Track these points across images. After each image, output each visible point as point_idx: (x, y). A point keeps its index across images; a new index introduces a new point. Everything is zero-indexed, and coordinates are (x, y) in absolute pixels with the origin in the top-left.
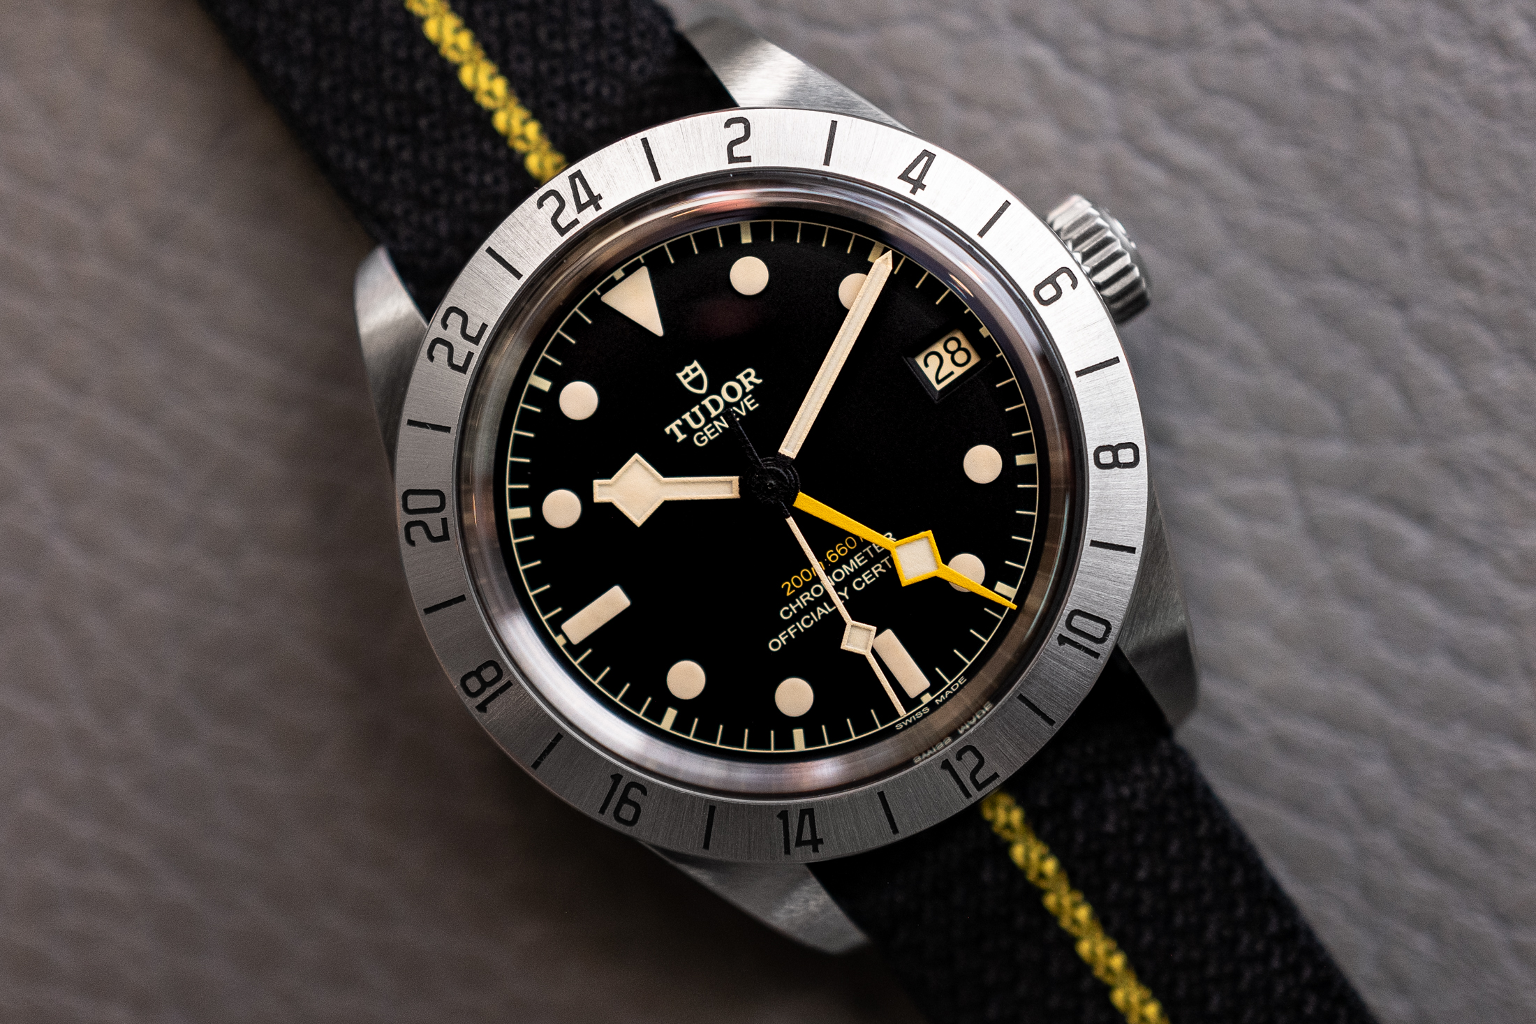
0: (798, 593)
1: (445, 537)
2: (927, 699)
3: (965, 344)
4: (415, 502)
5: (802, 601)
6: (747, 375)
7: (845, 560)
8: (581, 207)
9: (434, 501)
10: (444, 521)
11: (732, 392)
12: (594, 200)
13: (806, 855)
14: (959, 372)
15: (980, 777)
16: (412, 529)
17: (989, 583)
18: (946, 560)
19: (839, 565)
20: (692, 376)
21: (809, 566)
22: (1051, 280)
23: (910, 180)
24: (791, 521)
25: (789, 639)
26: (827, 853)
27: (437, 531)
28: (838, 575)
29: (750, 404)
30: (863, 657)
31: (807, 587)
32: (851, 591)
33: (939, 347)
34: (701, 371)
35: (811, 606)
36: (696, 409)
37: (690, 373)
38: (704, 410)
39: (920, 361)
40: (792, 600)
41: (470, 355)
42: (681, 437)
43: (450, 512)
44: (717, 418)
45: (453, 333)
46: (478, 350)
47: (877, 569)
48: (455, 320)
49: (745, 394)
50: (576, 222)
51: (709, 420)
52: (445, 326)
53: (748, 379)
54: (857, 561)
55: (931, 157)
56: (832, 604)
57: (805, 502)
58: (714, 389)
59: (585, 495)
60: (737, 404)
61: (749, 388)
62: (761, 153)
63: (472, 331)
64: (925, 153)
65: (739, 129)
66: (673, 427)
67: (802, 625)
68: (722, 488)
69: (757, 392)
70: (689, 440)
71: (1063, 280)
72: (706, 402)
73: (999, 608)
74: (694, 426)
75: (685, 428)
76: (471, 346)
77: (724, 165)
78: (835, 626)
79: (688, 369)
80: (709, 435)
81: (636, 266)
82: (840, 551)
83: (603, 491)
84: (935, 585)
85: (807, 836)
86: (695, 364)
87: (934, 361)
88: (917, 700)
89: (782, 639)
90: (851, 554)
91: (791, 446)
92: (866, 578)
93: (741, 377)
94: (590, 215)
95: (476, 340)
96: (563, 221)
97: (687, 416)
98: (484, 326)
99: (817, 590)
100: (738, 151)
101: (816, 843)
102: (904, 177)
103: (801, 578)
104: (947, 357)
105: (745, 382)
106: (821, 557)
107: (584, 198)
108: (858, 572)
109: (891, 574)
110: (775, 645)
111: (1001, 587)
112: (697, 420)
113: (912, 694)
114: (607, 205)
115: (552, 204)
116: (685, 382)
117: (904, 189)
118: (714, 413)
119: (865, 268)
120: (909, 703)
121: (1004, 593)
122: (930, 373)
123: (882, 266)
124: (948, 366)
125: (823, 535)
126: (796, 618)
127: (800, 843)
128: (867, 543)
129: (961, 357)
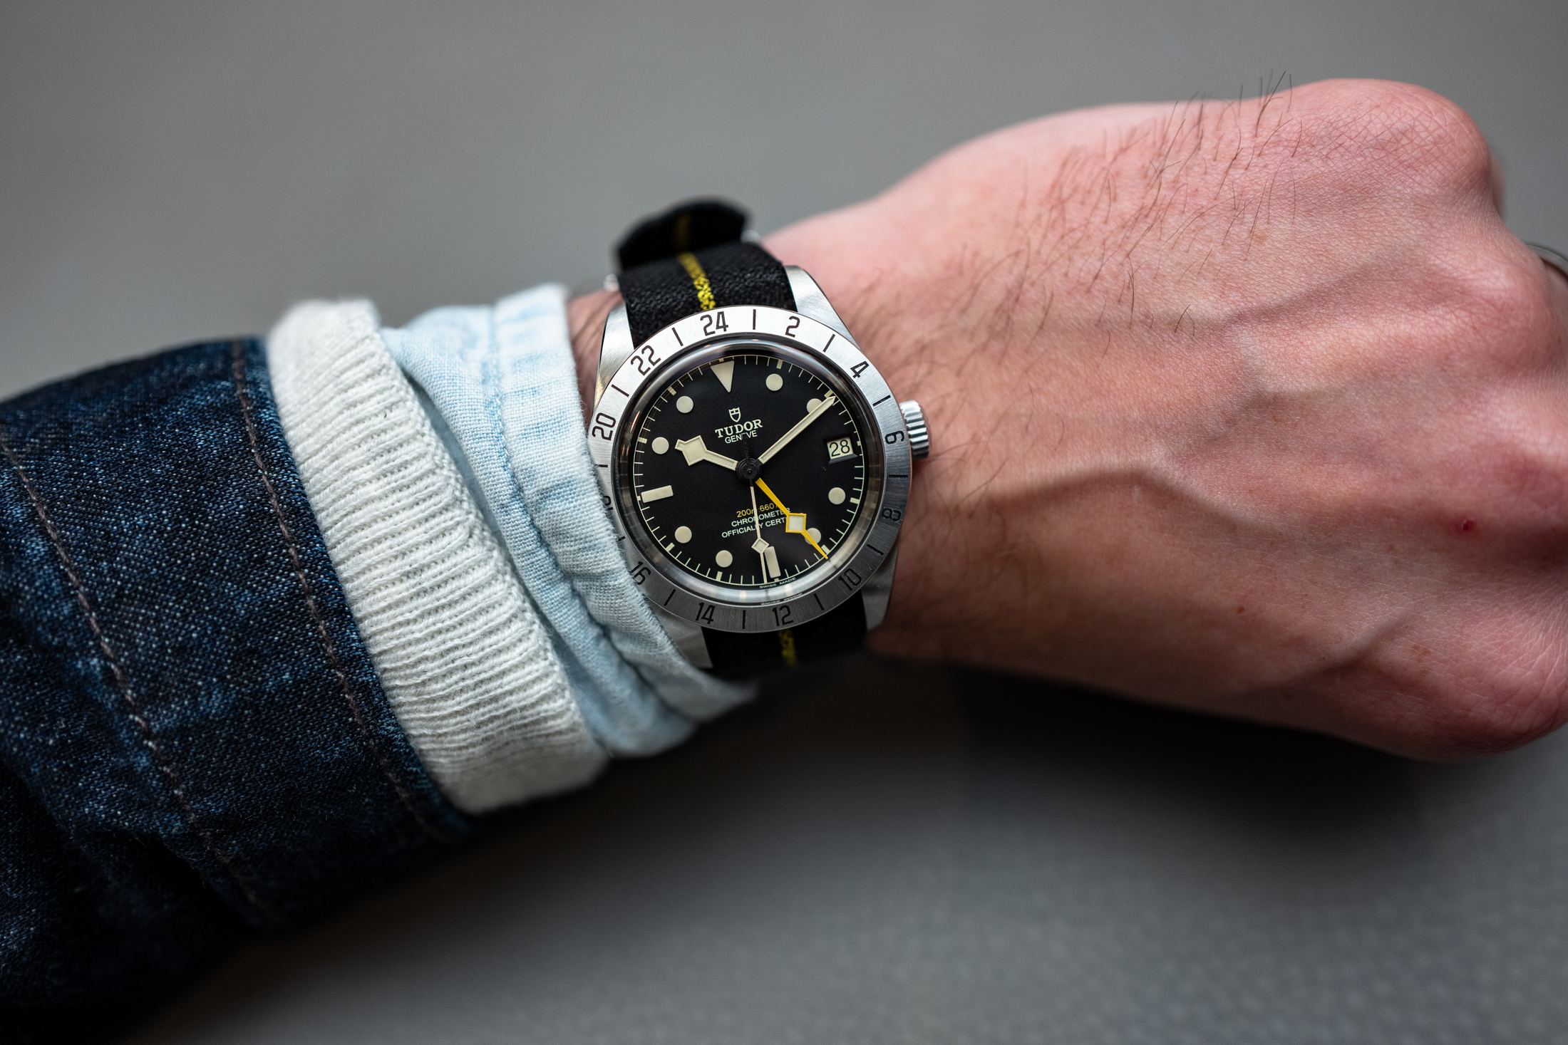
0: (743, 517)
1: (609, 439)
2: (777, 580)
3: (849, 445)
4: (602, 419)
5: (743, 521)
6: (757, 422)
7: (766, 512)
8: (718, 327)
9: (610, 422)
10: (611, 432)
11: (748, 426)
12: (725, 327)
13: (704, 623)
14: (842, 455)
15: (786, 620)
16: (596, 430)
17: (820, 544)
18: (807, 528)
19: (763, 513)
20: (735, 413)
21: (752, 508)
22: (894, 434)
23: (855, 372)
24: (752, 488)
25: (731, 535)
26: (711, 626)
27: (607, 435)
28: (762, 517)
29: (754, 434)
30: (759, 554)
31: (747, 516)
32: (764, 525)
33: (838, 443)
34: (739, 412)
35: (746, 525)
36: (731, 427)
37: (735, 412)
38: (734, 429)
39: (829, 445)
40: (739, 519)
41: (649, 369)
42: (720, 436)
43: (615, 429)
44: (738, 434)
45: (645, 357)
46: (653, 368)
47: (778, 521)
48: (648, 352)
49: (753, 429)
50: (714, 332)
51: (734, 434)
52: (643, 352)
53: (757, 423)
54: (771, 514)
55: (867, 365)
56: (754, 527)
57: (762, 484)
58: (742, 422)
59: (672, 444)
60: (749, 432)
61: (756, 427)
62: (800, 336)
63: (654, 359)
64: (865, 363)
65: (794, 322)
66: (719, 431)
67: (739, 531)
68: (731, 464)
69: (758, 430)
70: (723, 438)
71: (899, 436)
72: (736, 426)
73: (820, 556)
74: (727, 433)
75: (723, 433)
76: (651, 365)
77: (783, 334)
78: (752, 536)
79: (734, 410)
80: (732, 440)
81: (731, 359)
82: (766, 507)
83: (680, 445)
84: (799, 537)
85: (708, 616)
86: (738, 409)
87: (834, 446)
88: (773, 580)
89: (728, 534)
90: (770, 511)
91: (764, 458)
92: (772, 523)
93: (754, 421)
94: (720, 332)
95: (654, 364)
96: (709, 330)
97: (726, 429)
98: (659, 360)
99: (750, 520)
100: (791, 331)
101: (710, 620)
102: (853, 369)
103: (746, 512)
104: (840, 447)
105: (755, 424)
106: (758, 507)
107: (721, 324)
108: (770, 519)
109: (783, 525)
110: (725, 535)
111: (824, 547)
112: (730, 432)
113: (772, 576)
114: (729, 331)
115: (707, 321)
116: (731, 415)
117: (851, 374)
118: (738, 432)
119: (823, 399)
120: (770, 579)
121: (825, 550)
122: (831, 450)
123: (830, 401)
124: (839, 451)
125: (763, 498)
126: (738, 527)
127: (704, 618)
128: (778, 509)
129: (845, 449)
